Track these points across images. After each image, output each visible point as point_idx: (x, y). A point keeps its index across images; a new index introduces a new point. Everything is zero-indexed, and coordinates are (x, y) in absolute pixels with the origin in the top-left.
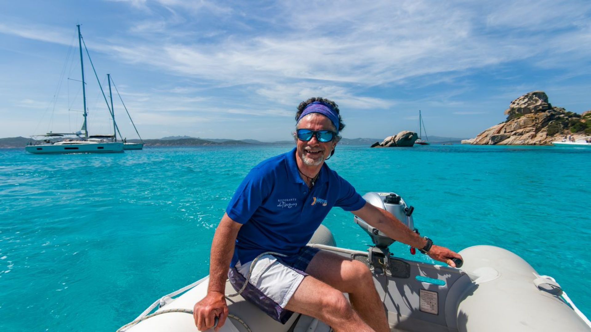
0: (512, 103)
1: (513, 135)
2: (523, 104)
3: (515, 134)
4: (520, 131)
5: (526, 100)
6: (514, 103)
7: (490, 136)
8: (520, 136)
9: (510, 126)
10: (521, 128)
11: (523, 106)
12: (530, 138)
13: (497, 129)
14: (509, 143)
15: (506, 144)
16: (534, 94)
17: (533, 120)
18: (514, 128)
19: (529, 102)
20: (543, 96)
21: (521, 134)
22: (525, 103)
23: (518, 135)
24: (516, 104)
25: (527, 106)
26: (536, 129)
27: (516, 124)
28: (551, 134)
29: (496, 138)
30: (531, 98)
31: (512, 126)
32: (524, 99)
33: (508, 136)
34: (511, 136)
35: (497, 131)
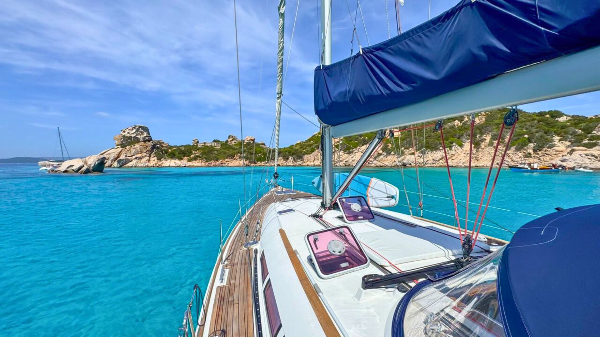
0: (122, 132)
1: (134, 159)
2: (132, 133)
3: (136, 158)
4: (139, 155)
5: (134, 131)
6: (124, 132)
7: (111, 159)
8: (140, 160)
9: (130, 151)
10: (138, 154)
11: (133, 136)
12: (148, 161)
13: (116, 153)
14: (134, 166)
15: (132, 167)
16: (140, 127)
17: (145, 148)
18: (134, 153)
19: (137, 133)
20: (146, 129)
21: (140, 158)
22: (134, 133)
23: (138, 159)
24: (126, 133)
25: (136, 136)
26: (149, 155)
27: (134, 150)
28: (159, 159)
29: (122, 162)
30: (138, 130)
31: (132, 151)
32: (132, 129)
33: (131, 160)
34: (133, 160)
35: (117, 155)
